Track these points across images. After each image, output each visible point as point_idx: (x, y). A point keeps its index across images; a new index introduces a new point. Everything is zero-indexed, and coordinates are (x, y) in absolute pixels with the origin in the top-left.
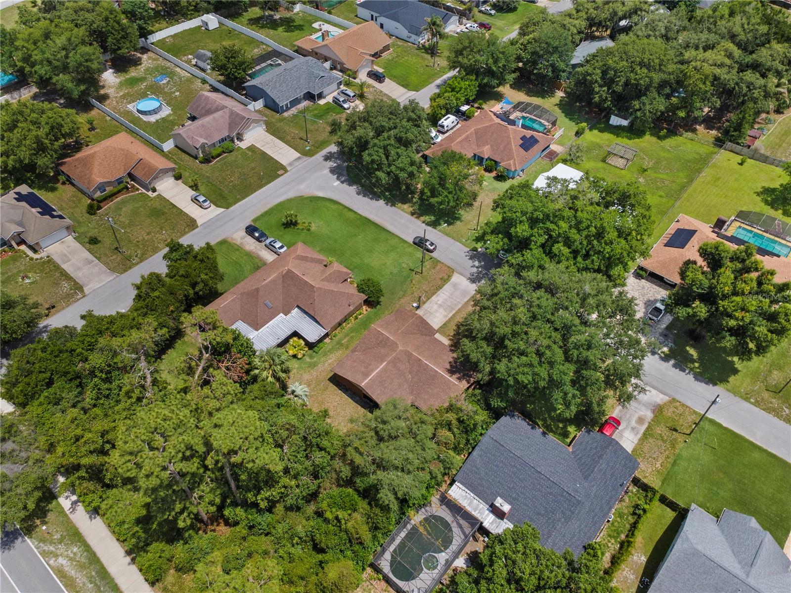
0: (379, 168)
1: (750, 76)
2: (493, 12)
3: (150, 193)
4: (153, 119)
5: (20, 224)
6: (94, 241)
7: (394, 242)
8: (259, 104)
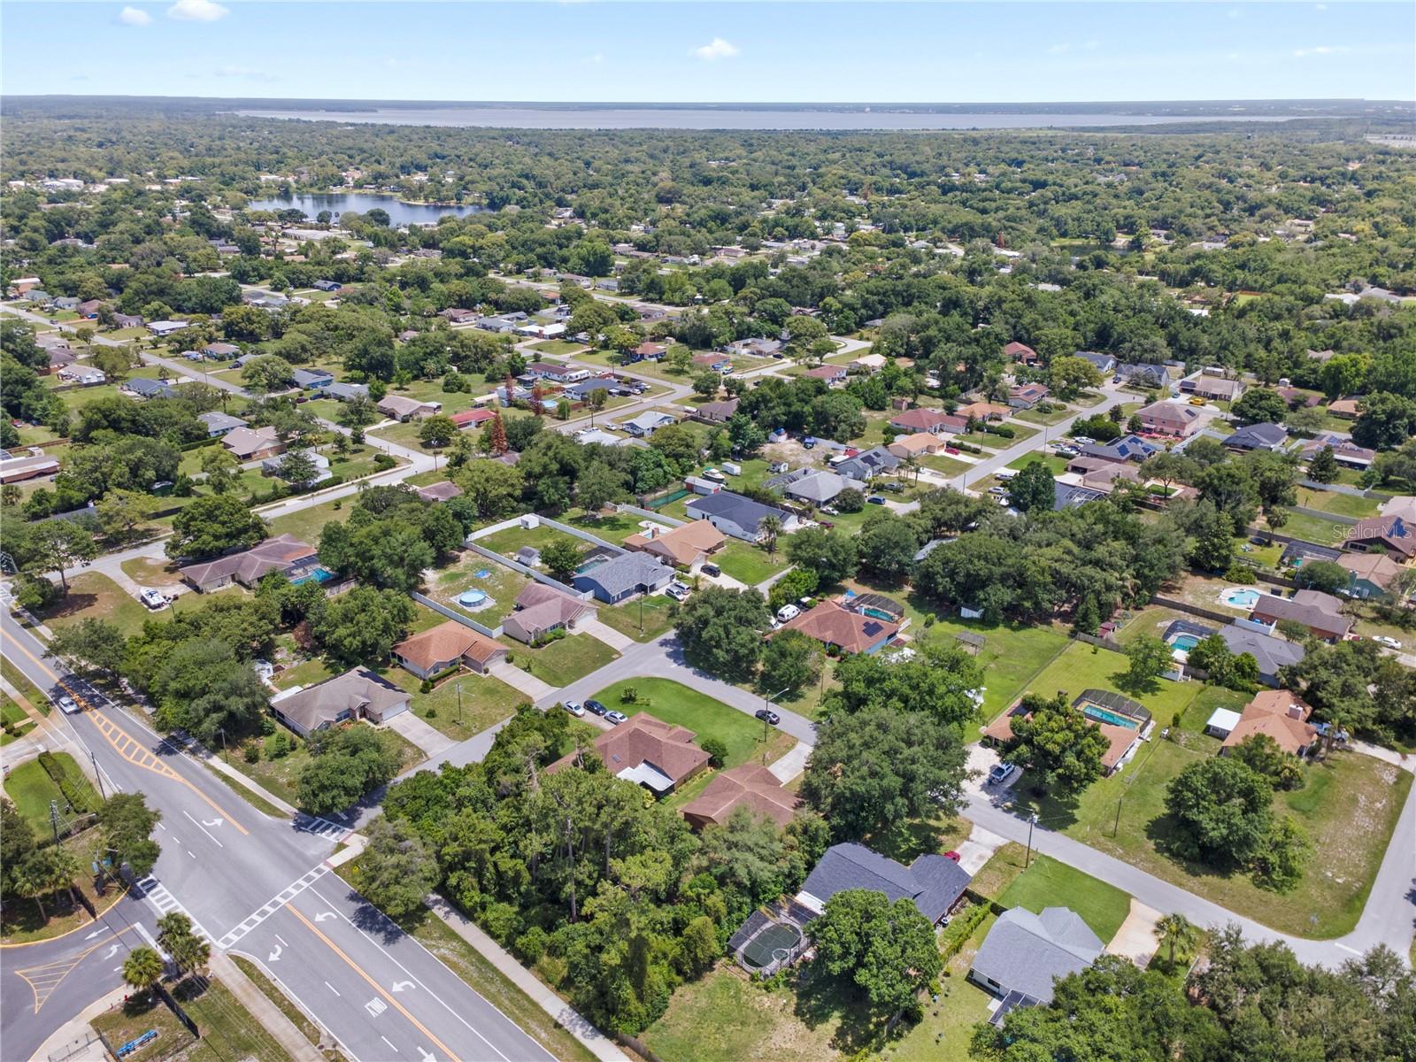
0: (718, 646)
1: (1089, 570)
2: (836, 512)
3: (482, 675)
4: (477, 610)
5: (366, 696)
6: (431, 715)
7: (736, 715)
8: (590, 595)
